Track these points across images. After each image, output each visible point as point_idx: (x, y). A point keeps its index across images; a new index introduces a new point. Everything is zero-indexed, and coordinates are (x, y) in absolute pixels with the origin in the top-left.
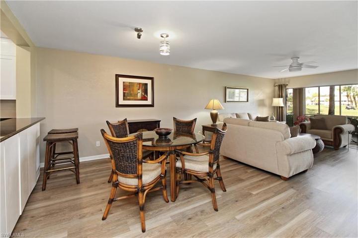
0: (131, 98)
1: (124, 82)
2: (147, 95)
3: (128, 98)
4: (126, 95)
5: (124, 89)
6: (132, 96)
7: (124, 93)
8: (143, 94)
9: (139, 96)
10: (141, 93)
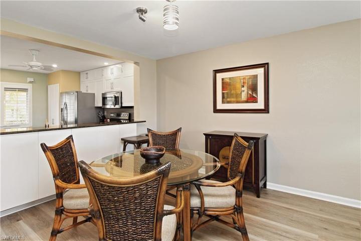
0: (233, 99)
1: (223, 79)
2: (257, 94)
3: (228, 100)
4: (225, 95)
5: (223, 89)
6: (233, 98)
7: (223, 94)
8: (250, 92)
9: (244, 96)
10: (246, 91)
